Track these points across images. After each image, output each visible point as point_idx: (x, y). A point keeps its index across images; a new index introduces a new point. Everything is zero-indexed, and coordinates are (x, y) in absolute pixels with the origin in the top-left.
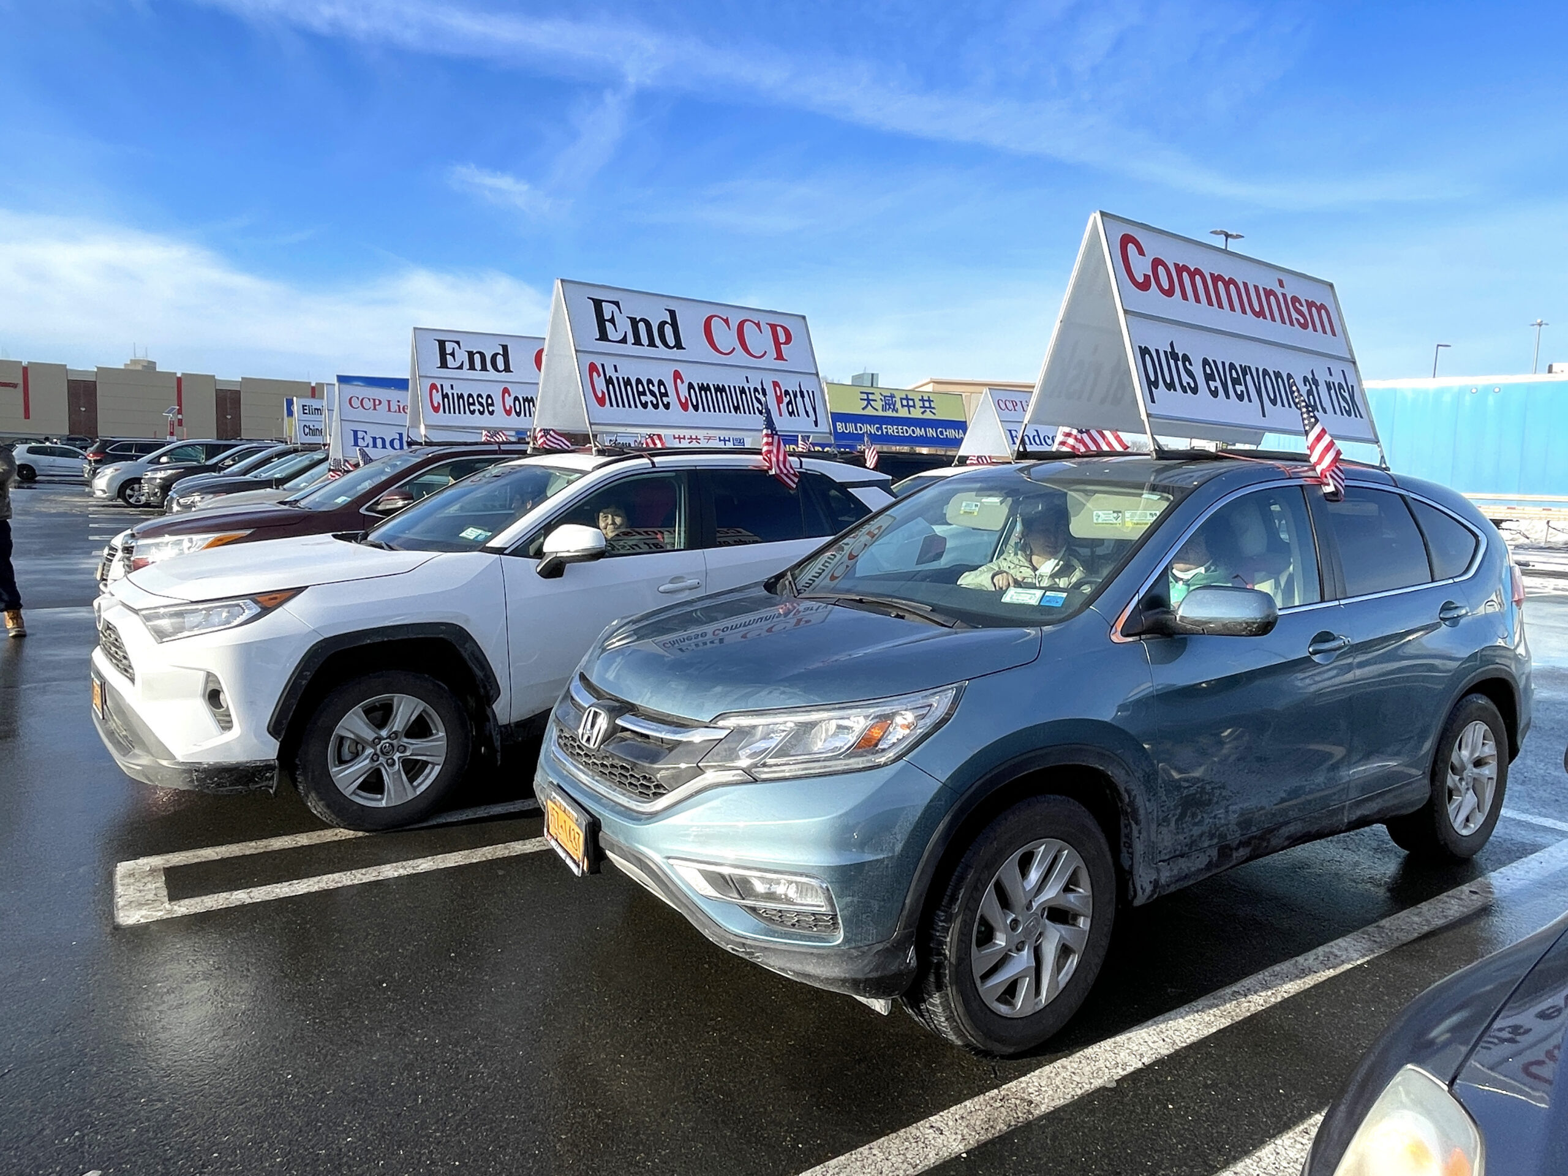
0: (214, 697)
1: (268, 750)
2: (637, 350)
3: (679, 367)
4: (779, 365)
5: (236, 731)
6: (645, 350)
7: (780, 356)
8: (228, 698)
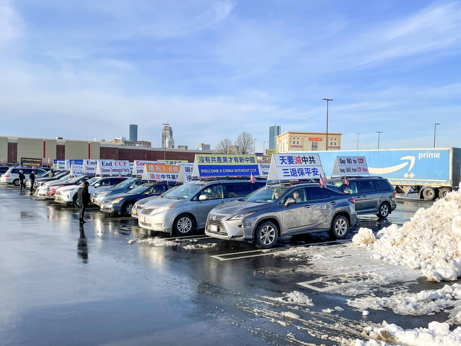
0: (68, 196)
1: (72, 200)
2: (106, 166)
3: (111, 168)
4: (125, 166)
5: (70, 199)
6: (107, 166)
7: (125, 165)
8: (69, 196)
